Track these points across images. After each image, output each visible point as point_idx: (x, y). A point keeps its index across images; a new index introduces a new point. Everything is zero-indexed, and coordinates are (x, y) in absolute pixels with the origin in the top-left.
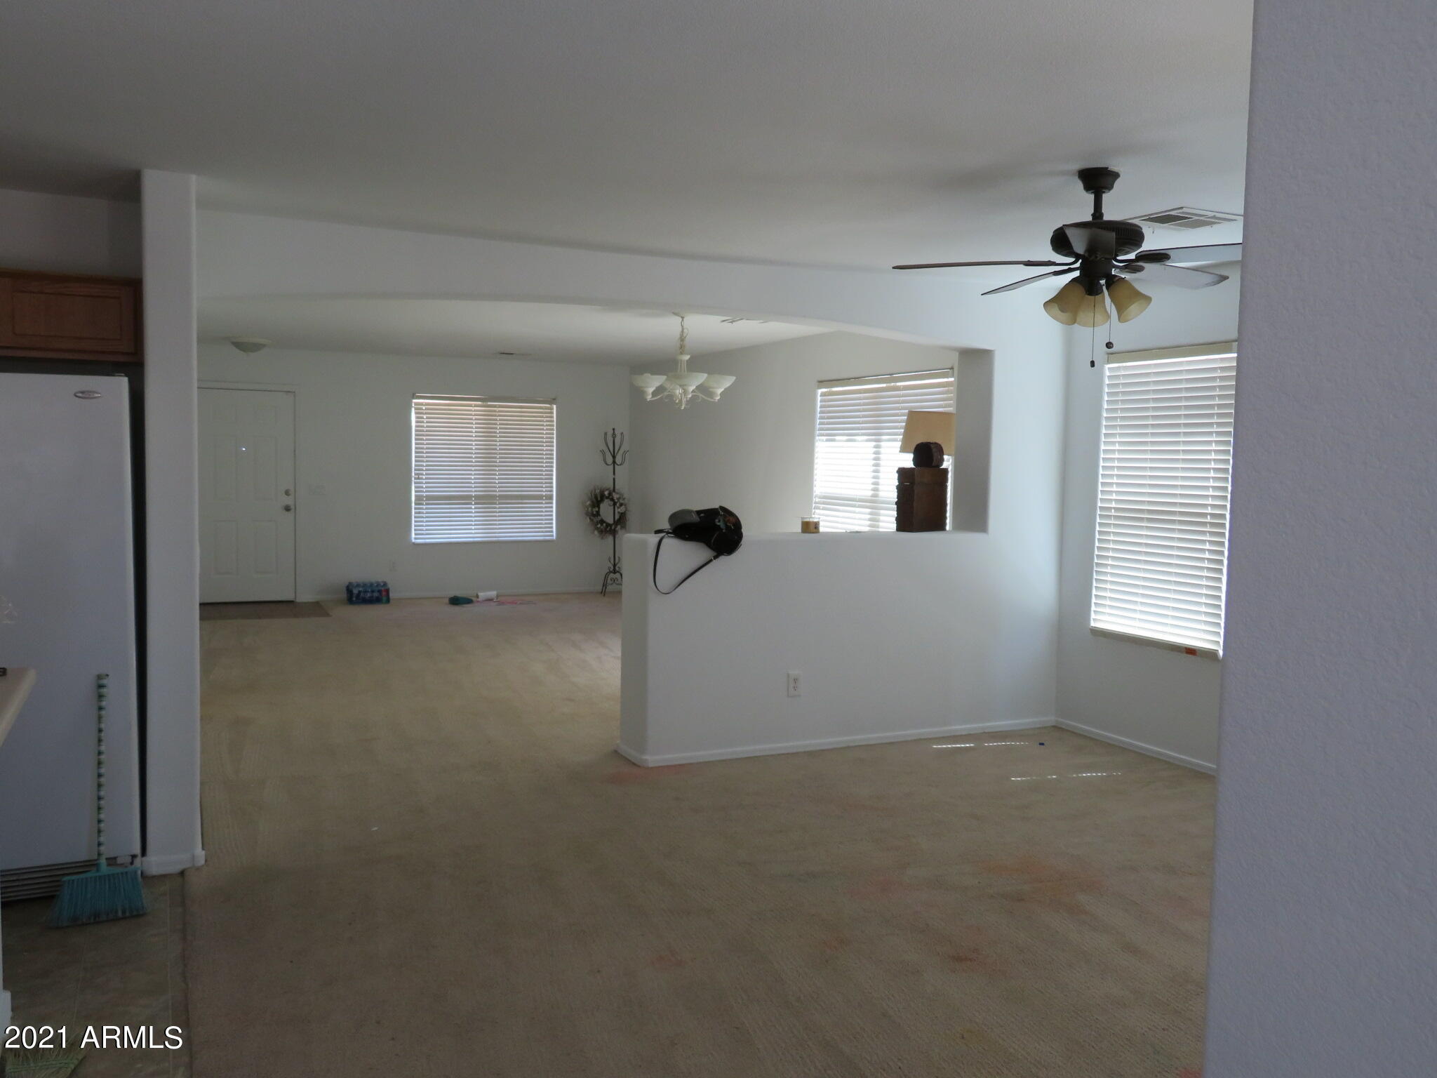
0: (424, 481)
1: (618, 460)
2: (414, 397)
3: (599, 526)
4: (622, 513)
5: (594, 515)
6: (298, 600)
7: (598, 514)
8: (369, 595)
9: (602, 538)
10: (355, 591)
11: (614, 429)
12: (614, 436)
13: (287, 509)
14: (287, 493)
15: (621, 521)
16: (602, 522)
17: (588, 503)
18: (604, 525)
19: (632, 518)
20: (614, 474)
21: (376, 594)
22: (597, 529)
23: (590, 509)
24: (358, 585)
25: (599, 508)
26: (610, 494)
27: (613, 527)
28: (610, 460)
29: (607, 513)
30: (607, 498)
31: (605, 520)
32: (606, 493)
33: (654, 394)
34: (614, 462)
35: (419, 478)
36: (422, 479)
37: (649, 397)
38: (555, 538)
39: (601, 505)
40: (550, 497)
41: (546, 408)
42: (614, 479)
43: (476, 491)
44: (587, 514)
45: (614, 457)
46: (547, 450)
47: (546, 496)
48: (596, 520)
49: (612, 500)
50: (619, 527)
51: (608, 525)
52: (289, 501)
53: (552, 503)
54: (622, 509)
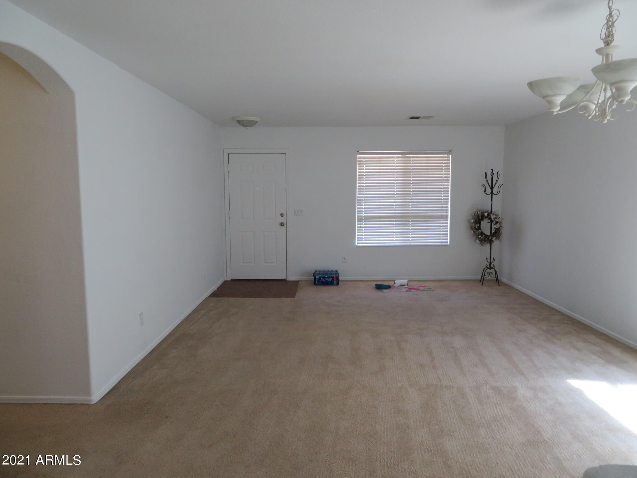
0: (363, 207)
1: (495, 191)
2: (358, 153)
3: (480, 236)
4: (497, 229)
5: (476, 229)
6: (289, 279)
7: (479, 228)
8: (326, 279)
9: (482, 245)
10: (318, 277)
11: (492, 170)
12: (492, 174)
13: (282, 225)
14: (282, 215)
15: (497, 233)
16: (482, 234)
17: (472, 221)
18: (484, 236)
19: (505, 232)
20: (492, 201)
21: (331, 280)
22: (479, 238)
23: (473, 225)
24: (319, 274)
25: (480, 224)
26: (488, 215)
27: (490, 238)
28: (489, 191)
29: (486, 227)
30: (486, 218)
31: (484, 232)
32: (486, 214)
33: (564, 106)
34: (492, 193)
35: (360, 205)
36: (362, 205)
37: (556, 110)
38: (449, 243)
39: (482, 222)
40: (447, 217)
41: (445, 157)
42: (492, 204)
43: (396, 213)
44: (471, 228)
45: (492, 189)
46: (444, 185)
47: (443, 215)
48: (477, 232)
49: (490, 219)
50: (494, 238)
51: (486, 236)
52: (283, 220)
53: (447, 220)
54: (498, 226)
